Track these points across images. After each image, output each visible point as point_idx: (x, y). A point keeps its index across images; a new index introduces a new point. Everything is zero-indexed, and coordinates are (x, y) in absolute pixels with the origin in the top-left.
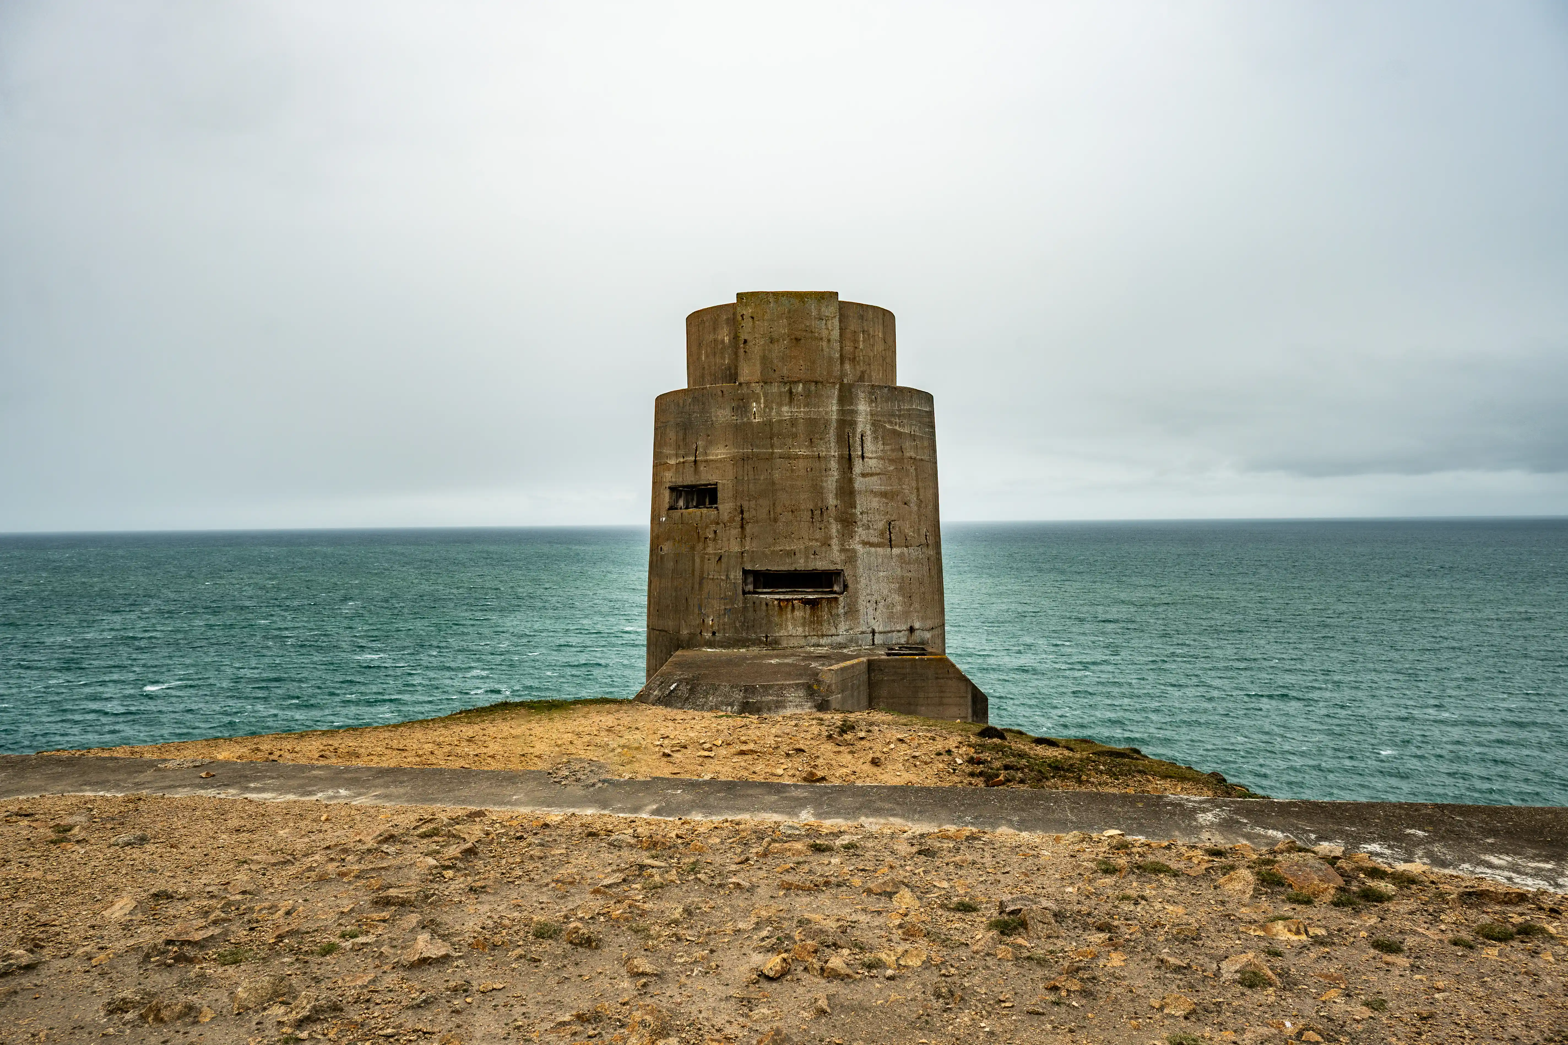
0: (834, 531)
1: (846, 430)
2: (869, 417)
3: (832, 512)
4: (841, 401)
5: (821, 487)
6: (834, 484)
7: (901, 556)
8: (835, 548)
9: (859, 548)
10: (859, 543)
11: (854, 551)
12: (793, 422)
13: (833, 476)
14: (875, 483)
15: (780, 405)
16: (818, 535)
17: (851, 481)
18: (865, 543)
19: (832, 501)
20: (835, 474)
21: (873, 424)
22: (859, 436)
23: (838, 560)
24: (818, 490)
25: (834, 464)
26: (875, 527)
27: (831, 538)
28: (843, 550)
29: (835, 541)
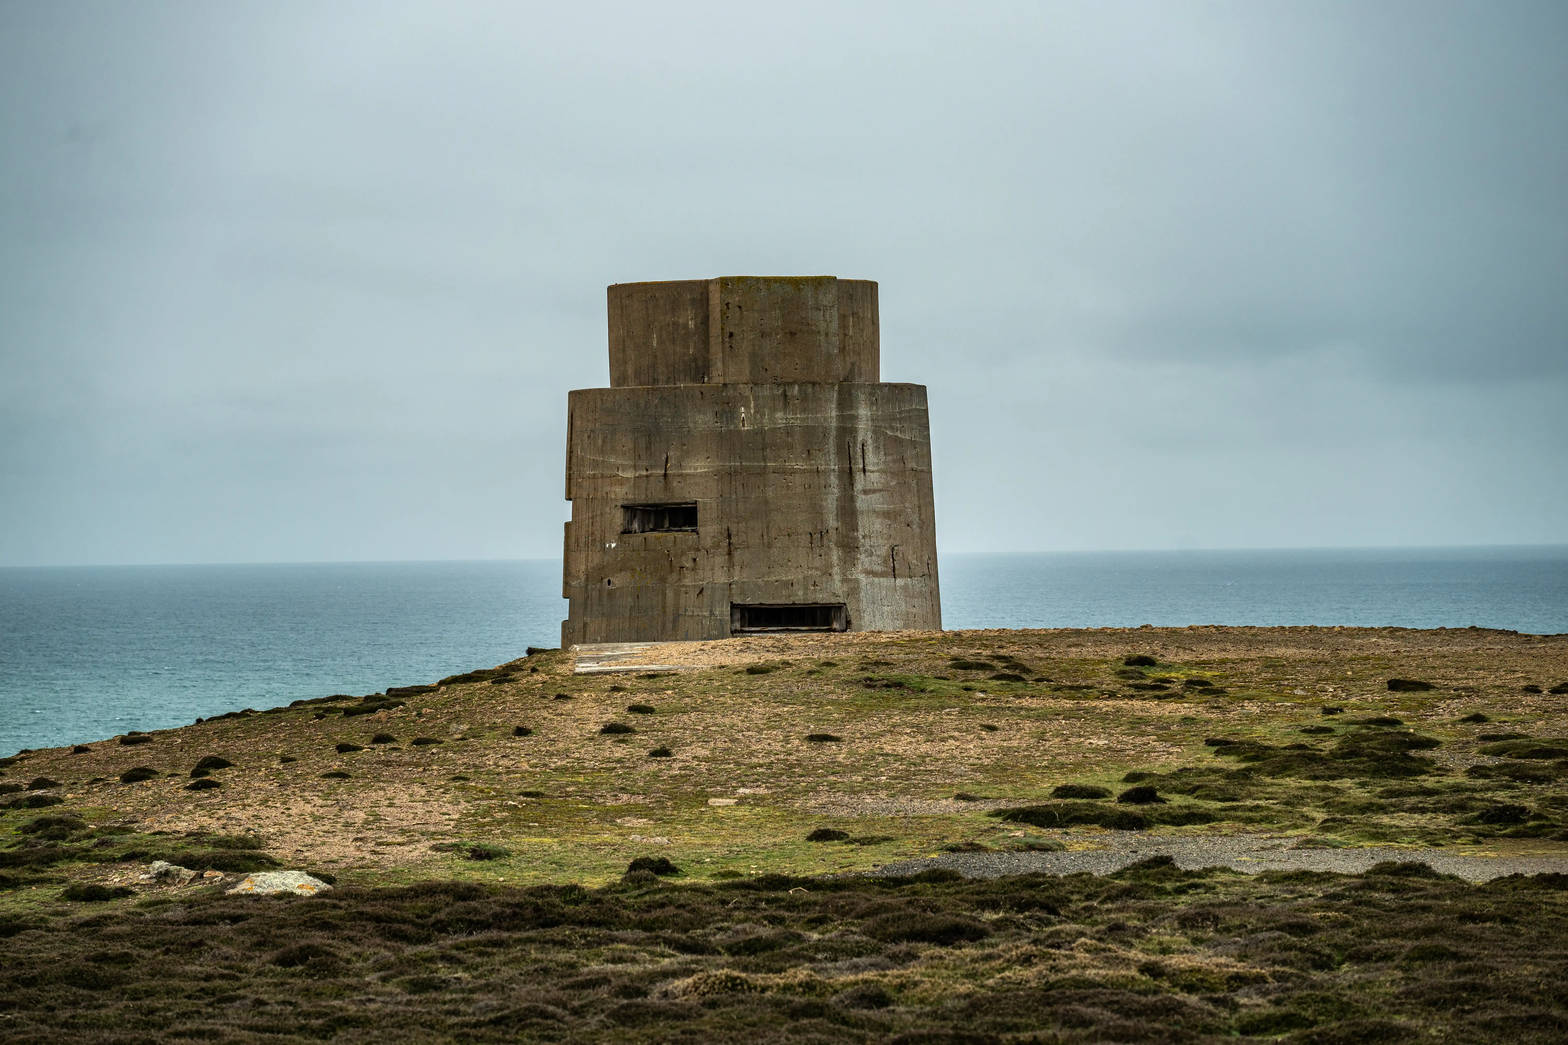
0: (835, 557)
1: (847, 439)
2: (870, 423)
3: (833, 534)
4: (841, 405)
5: (821, 506)
6: (835, 503)
7: (905, 588)
8: (837, 578)
9: (862, 577)
10: (862, 572)
11: (857, 581)
12: (789, 431)
13: (833, 494)
14: (876, 501)
15: (774, 410)
16: (818, 563)
17: (852, 499)
18: (870, 573)
19: (832, 522)
20: (835, 492)
22: (859, 446)
23: (841, 593)
24: (816, 510)
25: (833, 480)
26: (878, 553)
27: (832, 566)
28: (845, 580)
29: (836, 570)
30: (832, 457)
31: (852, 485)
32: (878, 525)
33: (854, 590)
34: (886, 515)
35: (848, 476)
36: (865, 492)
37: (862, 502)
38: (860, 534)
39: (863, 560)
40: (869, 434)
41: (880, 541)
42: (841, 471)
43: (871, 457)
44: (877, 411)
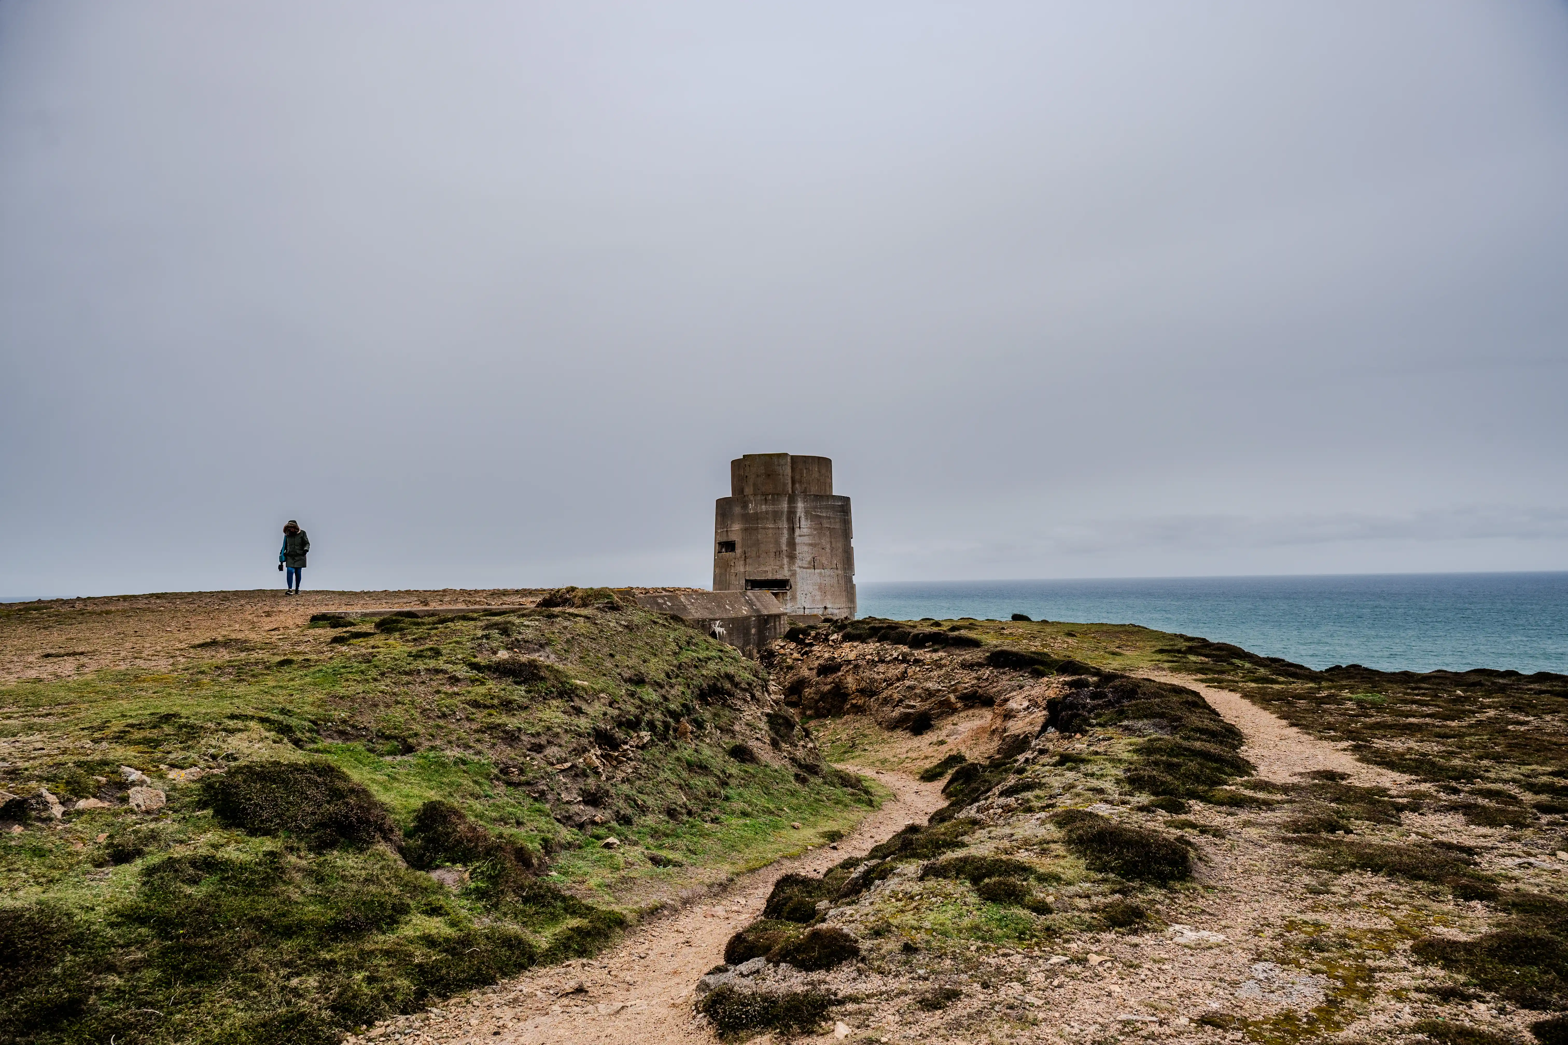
0: (786, 561)
1: (791, 516)
2: (803, 510)
3: (784, 552)
4: (789, 502)
5: (780, 542)
6: (785, 540)
7: (820, 574)
8: (786, 569)
9: (798, 570)
10: (798, 567)
11: (795, 571)
12: (767, 512)
14: (806, 540)
15: (761, 505)
16: (778, 563)
17: (794, 539)
18: (800, 567)
19: (784, 548)
20: (786, 536)
21: (805, 513)
22: (797, 518)
23: (788, 575)
24: (777, 543)
25: (785, 532)
26: (805, 560)
27: (784, 565)
28: (790, 570)
29: (786, 566)
30: (785, 522)
31: (793, 533)
32: (806, 549)
33: (794, 574)
34: (811, 545)
35: (792, 530)
36: (800, 536)
37: (798, 540)
38: (797, 552)
39: (798, 562)
40: (802, 514)
41: (807, 555)
42: (789, 528)
43: (803, 522)
44: (807, 504)
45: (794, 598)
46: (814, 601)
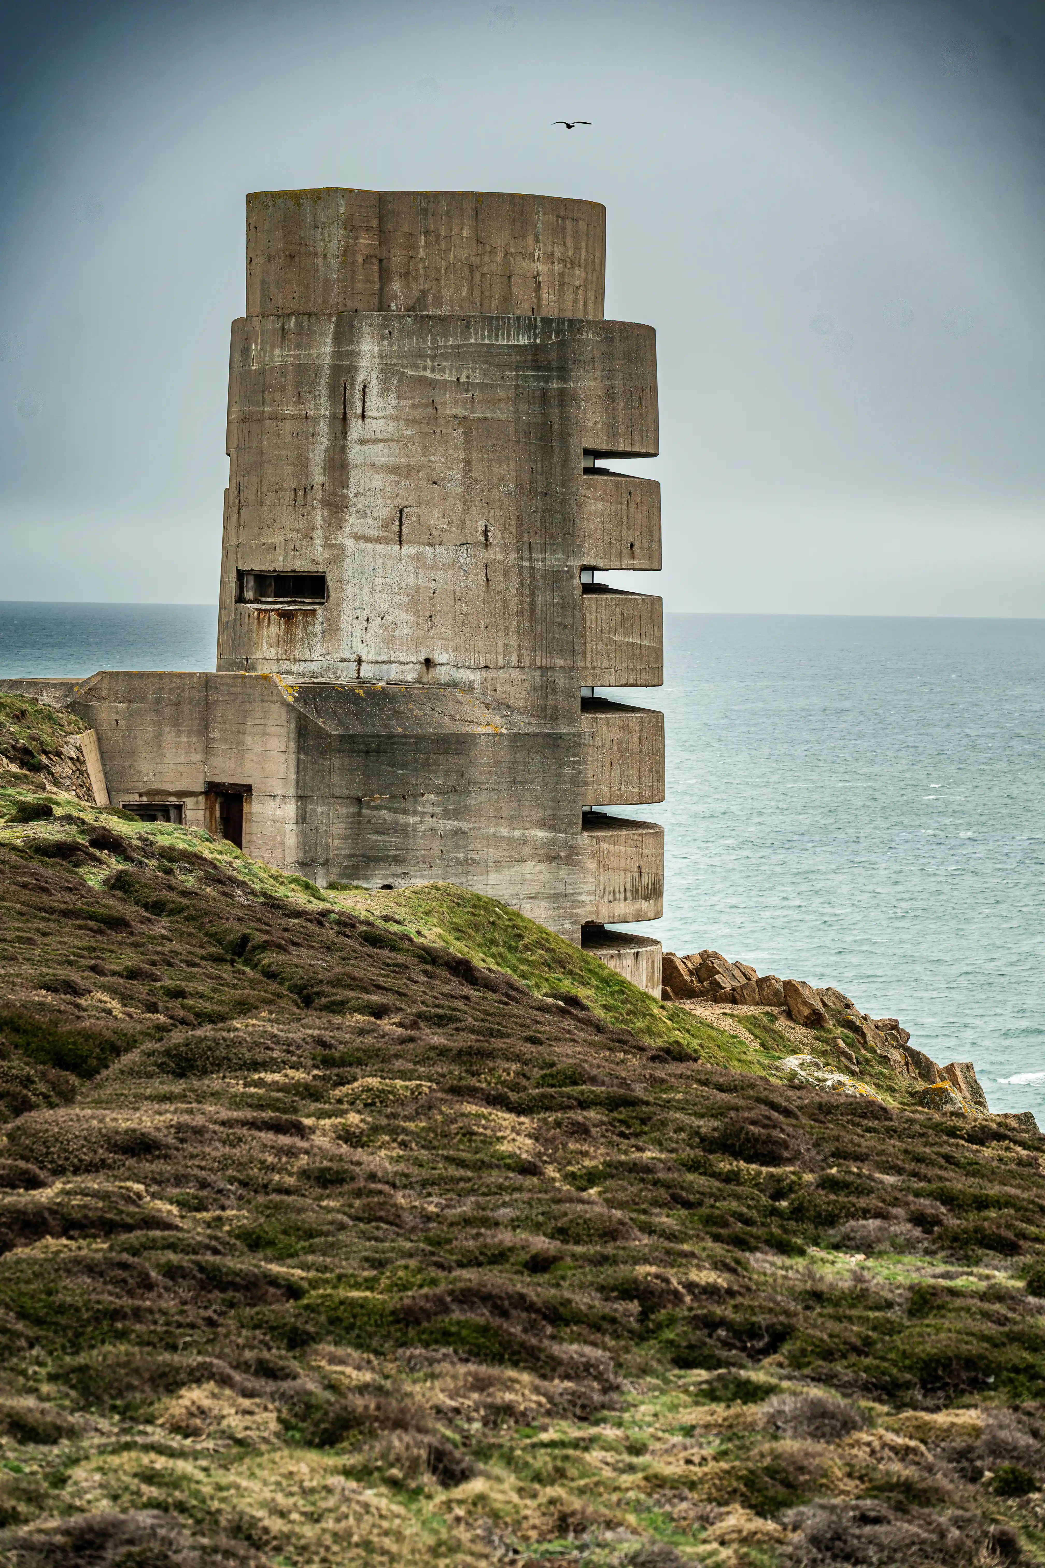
0: (319, 518)
1: (342, 380)
2: (377, 360)
3: (318, 493)
4: (338, 339)
5: (308, 459)
6: (323, 454)
7: (418, 558)
8: (318, 542)
9: (349, 543)
10: (350, 536)
11: (342, 547)
12: (283, 370)
13: (321, 443)
14: (378, 453)
15: (273, 347)
16: (301, 524)
17: (344, 450)
18: (358, 537)
19: (318, 477)
20: (324, 441)
21: (382, 371)
22: (359, 387)
23: (320, 560)
24: (303, 463)
25: (323, 427)
26: (375, 514)
27: (313, 528)
28: (327, 545)
29: (318, 532)
30: (323, 400)
31: (345, 433)
32: (378, 481)
33: (338, 557)
34: (394, 469)
35: (341, 423)
36: (362, 442)
37: (356, 453)
38: (351, 491)
39: (353, 523)
40: (375, 374)
41: (380, 501)
42: (333, 417)
43: (374, 401)
44: (390, 345)
45: (332, 630)
46: (390, 641)
